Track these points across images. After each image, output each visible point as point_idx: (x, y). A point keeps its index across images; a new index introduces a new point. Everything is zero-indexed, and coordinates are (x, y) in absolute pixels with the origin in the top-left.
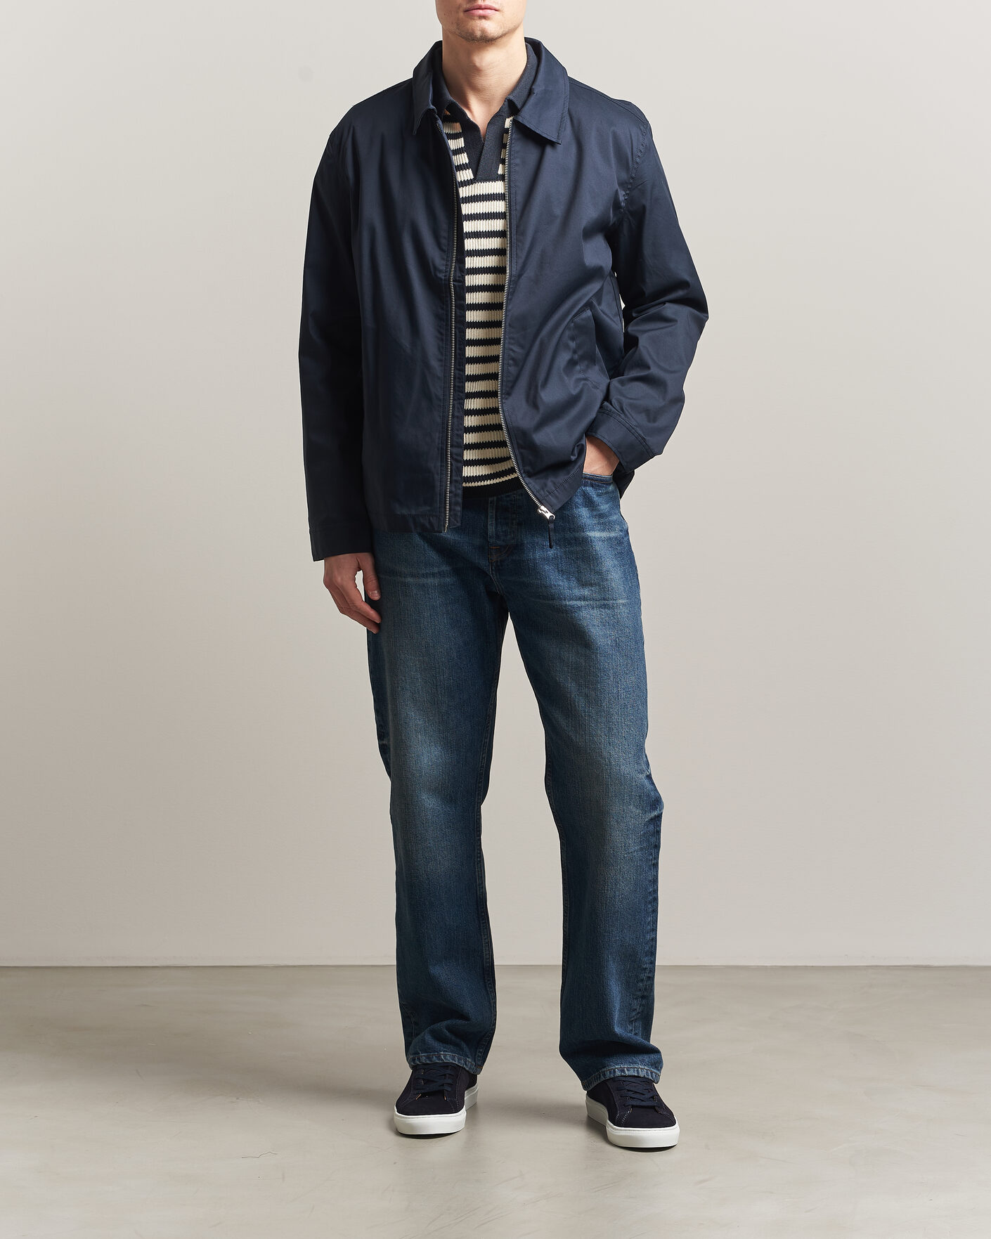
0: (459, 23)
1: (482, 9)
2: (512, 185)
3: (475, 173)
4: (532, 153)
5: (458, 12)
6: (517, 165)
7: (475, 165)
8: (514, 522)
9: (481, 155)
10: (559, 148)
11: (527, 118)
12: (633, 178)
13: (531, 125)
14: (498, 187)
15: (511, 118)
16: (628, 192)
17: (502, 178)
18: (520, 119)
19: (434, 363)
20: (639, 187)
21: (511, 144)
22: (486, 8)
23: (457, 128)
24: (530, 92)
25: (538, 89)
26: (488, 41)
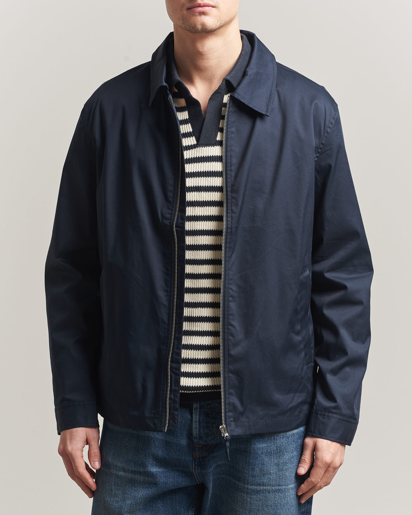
0: (184, 19)
1: (202, 7)
2: (229, 149)
3: (198, 140)
4: (245, 124)
5: (182, 10)
6: (233, 133)
7: (197, 133)
8: (214, 425)
9: (203, 125)
10: (268, 119)
11: (241, 94)
12: (323, 144)
13: (245, 101)
14: (216, 151)
15: (229, 95)
16: (318, 155)
17: (220, 143)
18: (236, 96)
19: (161, 294)
20: (327, 152)
21: (228, 115)
22: (205, 6)
23: (183, 102)
24: (245, 74)
25: (251, 71)
26: (209, 32)
